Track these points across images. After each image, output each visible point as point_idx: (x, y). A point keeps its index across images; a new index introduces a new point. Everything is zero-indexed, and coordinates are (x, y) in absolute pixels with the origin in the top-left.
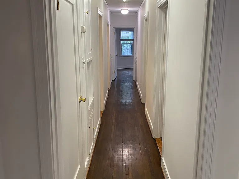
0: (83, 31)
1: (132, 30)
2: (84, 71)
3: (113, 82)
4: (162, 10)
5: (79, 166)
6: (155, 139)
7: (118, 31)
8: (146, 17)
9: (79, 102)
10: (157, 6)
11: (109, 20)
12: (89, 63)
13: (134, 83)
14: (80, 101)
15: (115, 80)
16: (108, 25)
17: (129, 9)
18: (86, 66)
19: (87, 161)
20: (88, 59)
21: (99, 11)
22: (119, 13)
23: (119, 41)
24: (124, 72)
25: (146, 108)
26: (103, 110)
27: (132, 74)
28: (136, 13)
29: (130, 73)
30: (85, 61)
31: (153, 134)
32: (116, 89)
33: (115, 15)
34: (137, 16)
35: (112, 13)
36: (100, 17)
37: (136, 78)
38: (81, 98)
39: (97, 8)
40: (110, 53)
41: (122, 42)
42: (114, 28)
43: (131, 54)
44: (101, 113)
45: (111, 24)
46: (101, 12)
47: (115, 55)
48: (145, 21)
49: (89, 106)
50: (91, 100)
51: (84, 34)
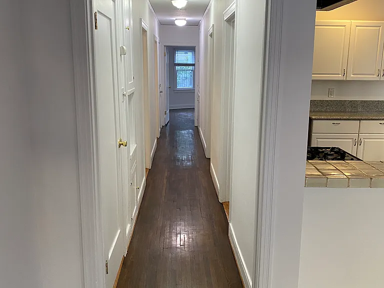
0: (123, 52)
1: (192, 49)
2: (124, 106)
3: (163, 128)
4: (230, 25)
5: (119, 231)
6: (222, 204)
7: (172, 51)
8: (211, 31)
9: (118, 146)
10: (224, 19)
11: (157, 36)
12: (130, 96)
13: (196, 130)
14: (120, 145)
15: (166, 125)
16: (156, 42)
17: (187, 18)
18: (126, 100)
19: (129, 228)
20: (129, 91)
21: (143, 23)
22: (172, 24)
23: (172, 67)
24: (182, 113)
25: (211, 164)
26: (149, 167)
27: (193, 116)
28: (197, 25)
29: (189, 115)
30: (125, 93)
31: (219, 198)
32: (168, 139)
33: (166, 26)
34: (199, 29)
35: (162, 24)
36: (144, 31)
37: (198, 123)
38: (120, 141)
39: (141, 19)
40: (159, 84)
41: (177, 68)
42: (165, 46)
43: (191, 87)
44: (146, 172)
45: (160, 41)
46: (145, 25)
47: (167, 88)
48: (209, 37)
49: (131, 155)
50: (133, 147)
51: (124, 57)
